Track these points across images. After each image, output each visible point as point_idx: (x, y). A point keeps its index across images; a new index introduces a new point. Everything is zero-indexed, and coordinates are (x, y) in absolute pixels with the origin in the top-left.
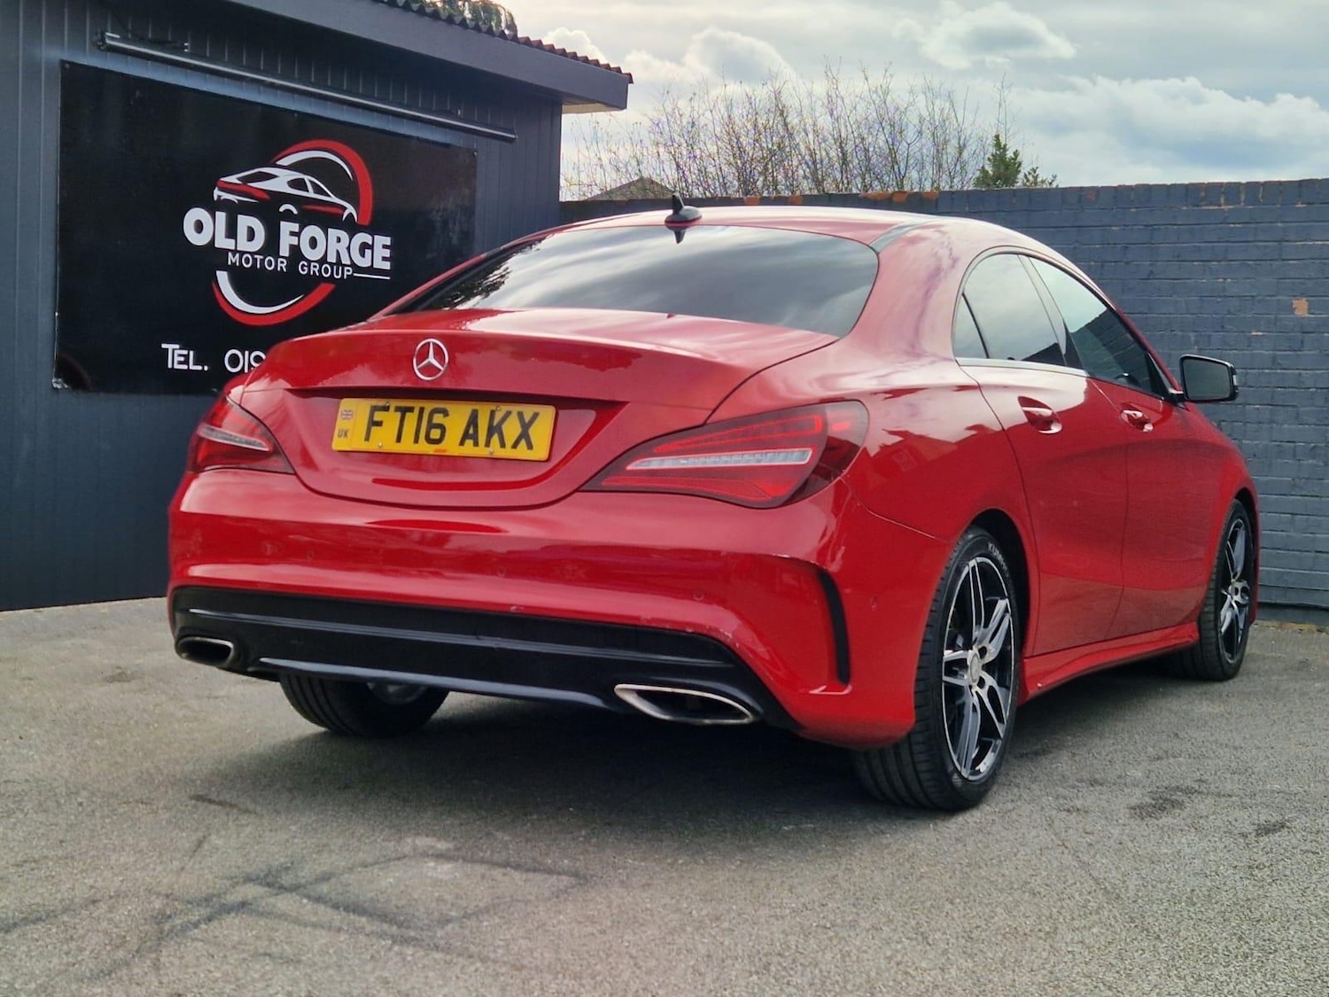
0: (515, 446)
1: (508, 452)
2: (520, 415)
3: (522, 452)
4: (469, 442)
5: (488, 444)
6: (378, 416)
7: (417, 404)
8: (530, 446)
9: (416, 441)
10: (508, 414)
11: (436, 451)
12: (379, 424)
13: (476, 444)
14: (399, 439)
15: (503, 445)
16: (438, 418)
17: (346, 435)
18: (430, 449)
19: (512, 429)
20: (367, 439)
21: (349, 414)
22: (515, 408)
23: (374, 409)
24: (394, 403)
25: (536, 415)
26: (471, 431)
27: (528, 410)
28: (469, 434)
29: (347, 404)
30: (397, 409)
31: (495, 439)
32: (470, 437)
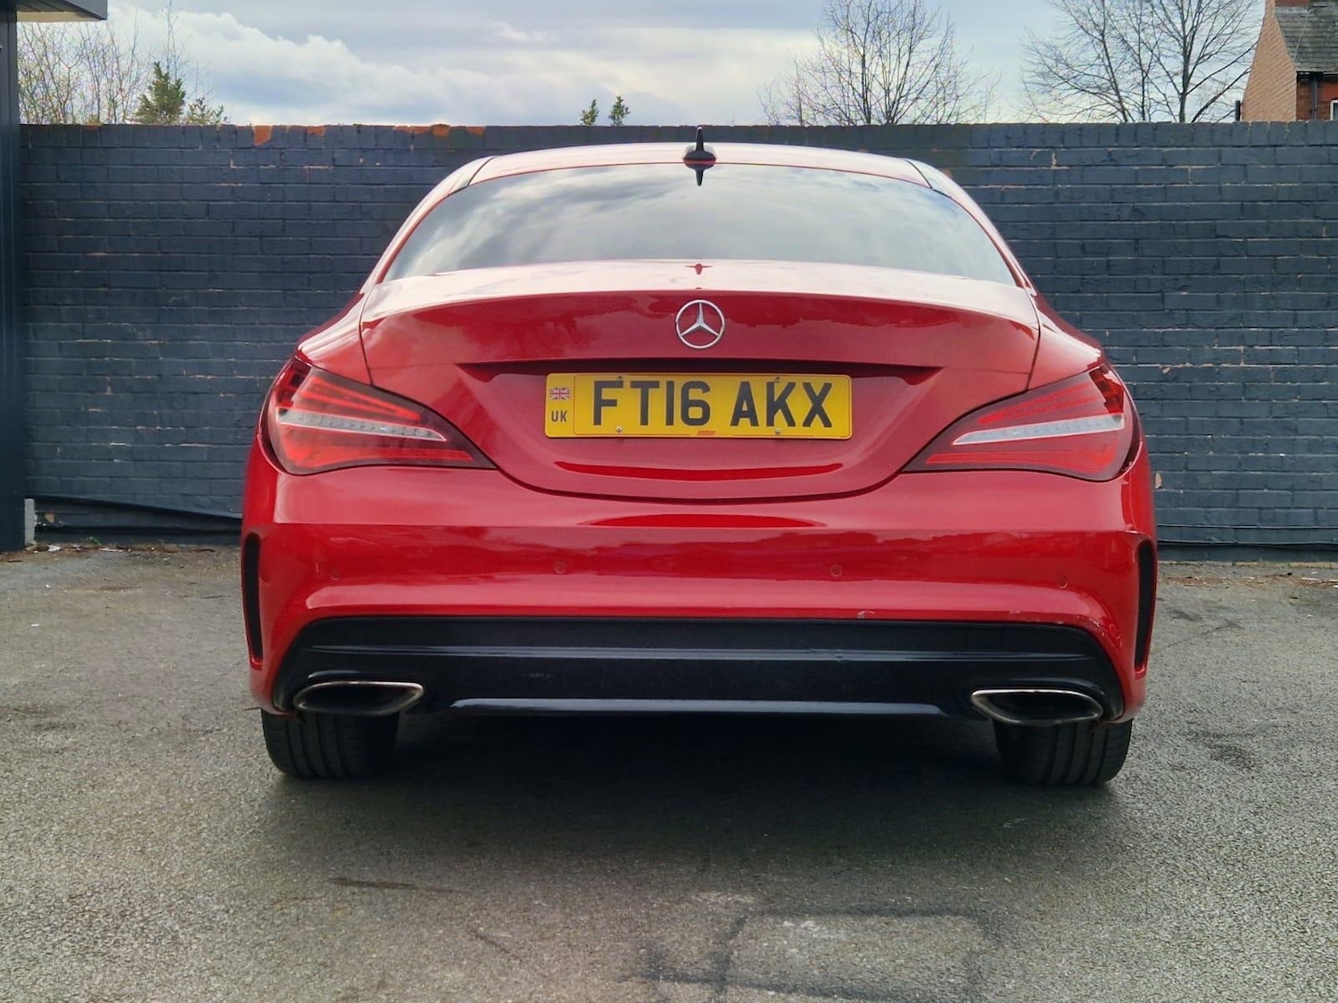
0: (807, 423)
1: (799, 431)
2: (808, 387)
3: (817, 430)
4: (745, 422)
5: (770, 422)
6: (607, 394)
7: (663, 379)
8: (827, 423)
9: (670, 421)
10: (791, 386)
11: (700, 432)
12: (613, 403)
13: (754, 422)
14: (644, 421)
15: (791, 423)
16: (695, 394)
17: (563, 417)
18: (693, 431)
19: (799, 405)
20: (597, 421)
21: (561, 394)
22: (799, 378)
23: (599, 386)
24: (628, 378)
25: (827, 387)
26: (745, 408)
27: (817, 381)
28: (744, 410)
29: (554, 381)
30: (634, 385)
31: (779, 416)
32: (745, 415)
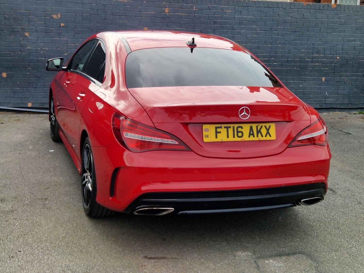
0: (266, 136)
1: (264, 138)
2: (265, 127)
3: (268, 138)
4: (252, 136)
5: (257, 136)
6: (219, 130)
7: (232, 125)
8: (270, 136)
9: (234, 137)
10: (262, 127)
11: (241, 140)
12: (220, 132)
13: (254, 137)
14: (228, 137)
15: (262, 136)
16: (240, 129)
17: (208, 136)
18: (239, 139)
19: (264, 131)
20: (216, 137)
21: (207, 130)
22: (263, 125)
23: (216, 128)
24: (223, 126)
25: (270, 126)
26: (251, 133)
27: (267, 125)
28: (251, 134)
29: (205, 127)
30: (225, 127)
31: (259, 134)
32: (251, 135)
